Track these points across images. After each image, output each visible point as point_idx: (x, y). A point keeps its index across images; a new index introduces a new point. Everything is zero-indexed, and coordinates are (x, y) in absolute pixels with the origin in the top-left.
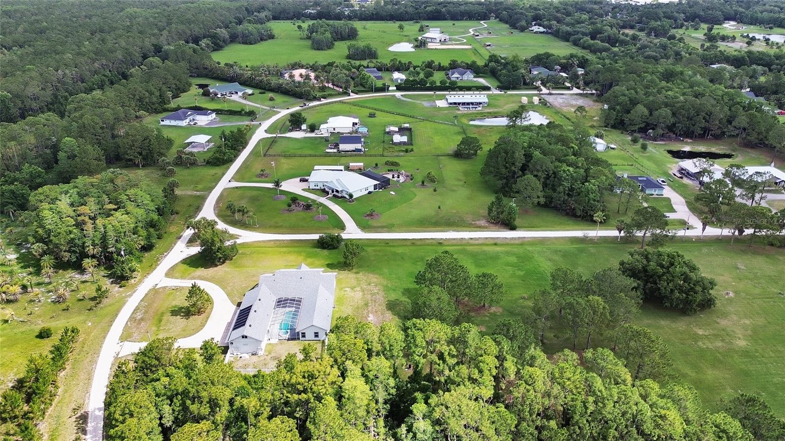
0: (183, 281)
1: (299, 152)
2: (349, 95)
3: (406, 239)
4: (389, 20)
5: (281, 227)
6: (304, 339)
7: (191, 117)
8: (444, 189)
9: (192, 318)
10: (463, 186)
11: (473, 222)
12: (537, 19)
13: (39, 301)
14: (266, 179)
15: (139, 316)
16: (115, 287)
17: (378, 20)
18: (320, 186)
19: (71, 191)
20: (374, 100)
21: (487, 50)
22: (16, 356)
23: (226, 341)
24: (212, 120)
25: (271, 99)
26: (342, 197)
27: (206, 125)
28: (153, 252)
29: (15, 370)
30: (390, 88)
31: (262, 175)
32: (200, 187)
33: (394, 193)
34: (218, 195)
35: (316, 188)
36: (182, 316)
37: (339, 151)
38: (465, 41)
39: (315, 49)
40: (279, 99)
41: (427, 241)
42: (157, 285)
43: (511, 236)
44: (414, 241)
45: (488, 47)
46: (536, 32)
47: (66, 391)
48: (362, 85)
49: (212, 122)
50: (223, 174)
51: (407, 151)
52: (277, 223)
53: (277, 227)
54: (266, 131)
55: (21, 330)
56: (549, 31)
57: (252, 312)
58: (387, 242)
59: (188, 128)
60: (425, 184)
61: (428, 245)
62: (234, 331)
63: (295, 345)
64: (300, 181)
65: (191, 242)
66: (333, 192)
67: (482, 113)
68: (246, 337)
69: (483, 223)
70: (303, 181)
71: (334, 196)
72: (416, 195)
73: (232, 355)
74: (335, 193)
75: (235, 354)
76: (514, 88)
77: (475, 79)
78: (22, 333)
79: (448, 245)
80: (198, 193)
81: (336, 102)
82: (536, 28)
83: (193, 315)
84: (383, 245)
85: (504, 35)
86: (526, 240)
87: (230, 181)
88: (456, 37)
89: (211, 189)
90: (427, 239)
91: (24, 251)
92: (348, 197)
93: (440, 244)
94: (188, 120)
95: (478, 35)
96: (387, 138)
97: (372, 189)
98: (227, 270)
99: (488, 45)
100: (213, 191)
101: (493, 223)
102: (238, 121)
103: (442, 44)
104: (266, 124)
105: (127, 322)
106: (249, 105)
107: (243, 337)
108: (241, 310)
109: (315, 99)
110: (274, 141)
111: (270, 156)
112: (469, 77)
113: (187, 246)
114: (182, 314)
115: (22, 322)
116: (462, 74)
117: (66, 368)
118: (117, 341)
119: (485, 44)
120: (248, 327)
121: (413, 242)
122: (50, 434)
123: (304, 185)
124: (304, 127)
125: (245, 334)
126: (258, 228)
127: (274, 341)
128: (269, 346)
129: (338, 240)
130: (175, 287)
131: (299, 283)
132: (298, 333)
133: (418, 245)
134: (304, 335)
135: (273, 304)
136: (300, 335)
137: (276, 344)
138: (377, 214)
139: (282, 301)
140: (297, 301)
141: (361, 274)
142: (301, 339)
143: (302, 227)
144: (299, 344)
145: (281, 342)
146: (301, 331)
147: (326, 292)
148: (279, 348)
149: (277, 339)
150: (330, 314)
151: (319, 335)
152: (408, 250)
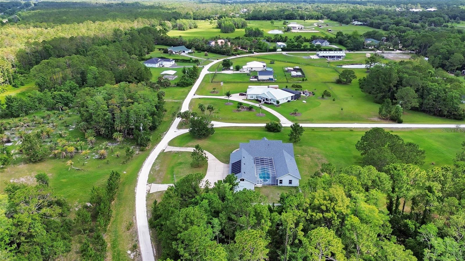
0: (182, 148)
1: (233, 81)
2: (253, 53)
3: (326, 127)
4: (263, 20)
5: (236, 119)
6: (281, 185)
7: (160, 63)
8: (339, 100)
10: (350, 99)
11: (369, 119)
12: (355, 18)
13: (87, 158)
14: (217, 94)
15: (157, 168)
16: (137, 150)
17: (256, 20)
18: (255, 97)
19: (103, 91)
20: (270, 55)
21: (330, 33)
22: (77, 191)
24: (173, 65)
25: (206, 55)
26: (270, 104)
27: (170, 67)
28: (156, 132)
29: (78, 199)
30: (278, 50)
31: (214, 92)
32: (176, 98)
33: (305, 102)
34: (189, 102)
35: (252, 98)
37: (259, 80)
38: (314, 29)
39: (223, 33)
40: (210, 55)
41: (342, 129)
42: (164, 150)
43: (402, 127)
44: (332, 129)
45: (330, 32)
46: (356, 25)
47: (117, 215)
48: (259, 48)
49: (173, 66)
50: (189, 91)
51: (303, 80)
52: (233, 117)
53: (233, 119)
54: (208, 70)
55: (78, 175)
56: (365, 24)
57: (242, 164)
58: (314, 129)
59: (159, 68)
60: (324, 97)
61: (343, 131)
63: (275, 189)
64: (240, 95)
65: (180, 127)
66: (264, 101)
67: (343, 62)
68: (243, 180)
69: (376, 119)
70: (242, 95)
71: (265, 103)
72: (320, 103)
74: (265, 101)
76: (357, 50)
77: (330, 46)
78: (79, 177)
79: (357, 132)
80: (176, 101)
81: (246, 56)
82: (356, 23)
84: (310, 130)
85: (337, 26)
86: (413, 129)
87: (194, 95)
88: (308, 27)
89: (184, 99)
90: (341, 128)
91: (71, 130)
92: (275, 103)
93: (351, 130)
94: (158, 64)
95: (321, 26)
96: (287, 74)
97: (290, 99)
99: (329, 31)
100: (185, 100)
101: (384, 119)
102: (188, 65)
103: (300, 30)
104: (207, 67)
105: (150, 172)
106: (194, 58)
107: (241, 180)
108: (232, 164)
109: (233, 55)
110: (215, 75)
111: (215, 82)
112: (326, 44)
113: (178, 129)
115: (78, 170)
116: (322, 43)
117: (114, 199)
118: (146, 183)
119: (328, 30)
120: (243, 173)
122: (112, 243)
123: (244, 97)
124: (231, 68)
125: (242, 178)
126: (221, 120)
127: (260, 185)
128: (257, 189)
129: (279, 127)
130: (177, 151)
131: (268, 148)
132: (277, 180)
133: (336, 131)
134: (281, 182)
135: (253, 161)
136: (279, 182)
137: (261, 187)
138: (299, 113)
139: (259, 159)
140: (269, 159)
141: (304, 147)
142: (279, 185)
143: (250, 120)
144: (278, 188)
145: (264, 186)
146: (279, 179)
147: (288, 155)
148: (264, 190)
149: (261, 184)
150: (297, 169)
151: (293, 182)
152: (330, 134)
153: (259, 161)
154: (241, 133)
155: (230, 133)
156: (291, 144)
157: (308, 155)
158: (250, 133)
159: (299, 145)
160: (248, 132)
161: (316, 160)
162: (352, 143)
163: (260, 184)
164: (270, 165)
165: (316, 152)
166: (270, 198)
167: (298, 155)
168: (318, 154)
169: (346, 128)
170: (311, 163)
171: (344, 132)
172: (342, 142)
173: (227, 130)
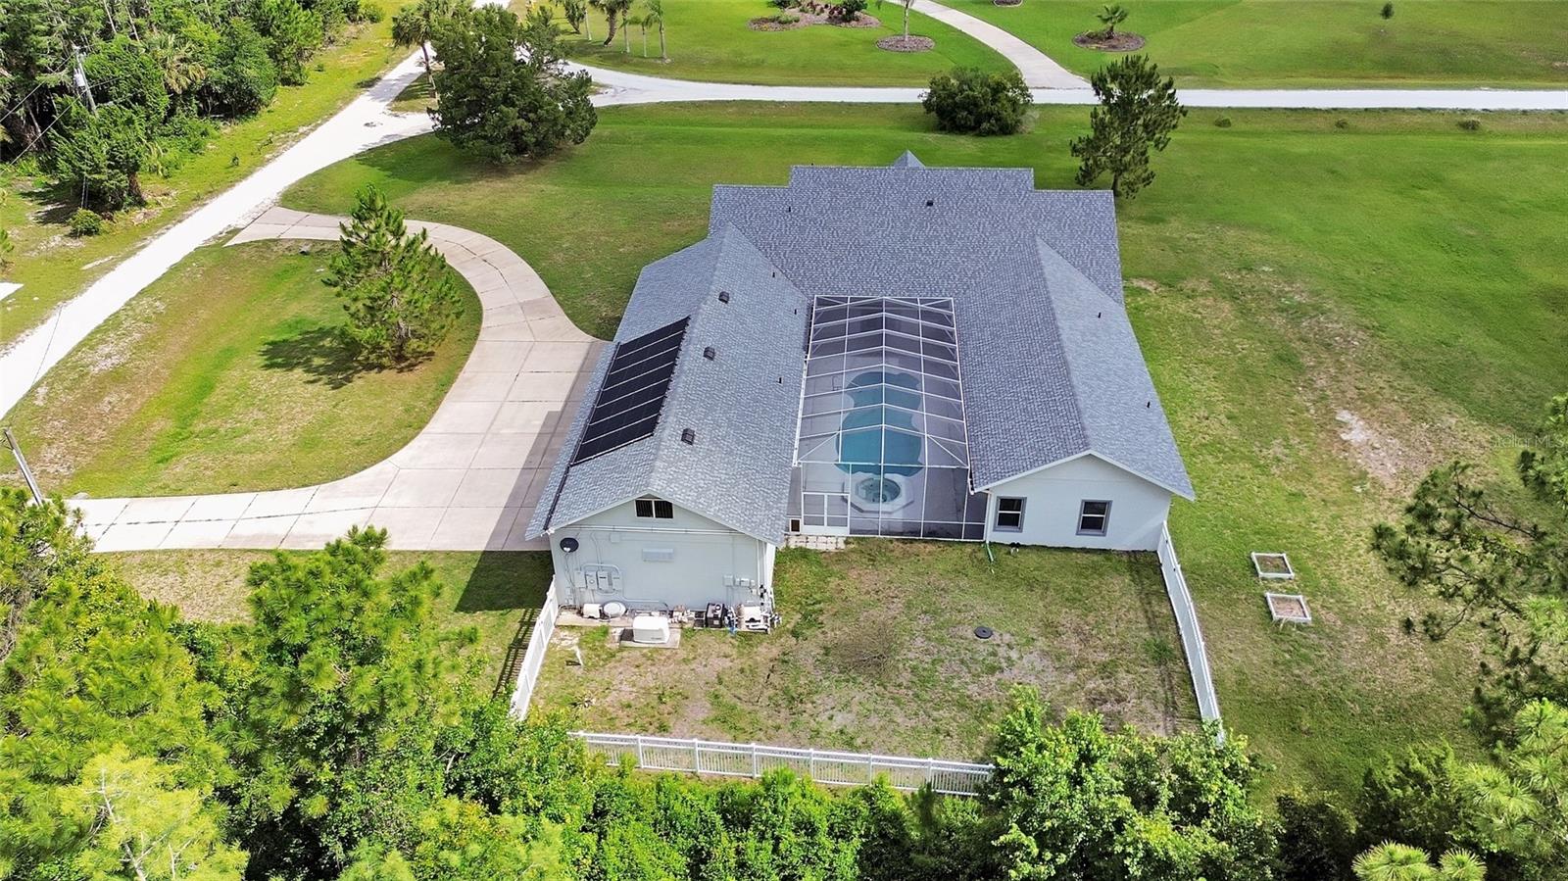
3: (1303, 109)
6: (1007, 536)
9: (363, 383)
15: (103, 361)
16: (54, 233)
23: (534, 531)
36: (316, 370)
41: (1405, 118)
42: (235, 231)
44: (1344, 117)
52: (741, 55)
53: (743, 66)
57: (690, 355)
61: (1415, 130)
62: (585, 467)
63: (959, 572)
65: (408, 97)
68: (665, 509)
73: (570, 617)
75: (591, 609)
83: (369, 367)
84: (1204, 127)
90: (1403, 110)
98: (550, 188)
105: (38, 385)
107: (643, 508)
108: (623, 349)
113: (395, 109)
114: (317, 361)
120: (677, 443)
121: (1341, 121)
125: (659, 488)
126: (672, 66)
127: (826, 537)
128: (800, 570)
129: (1014, 102)
130: (315, 242)
131: (921, 227)
132: (980, 501)
133: (1366, 133)
134: (1011, 512)
135: (798, 325)
136: (992, 512)
137: (839, 556)
138: (1128, 36)
139: (841, 313)
140: (926, 315)
141: (1173, 228)
142: (991, 535)
143: (841, 68)
144: (982, 565)
145: (866, 546)
146: (996, 490)
147: (1080, 279)
148: (859, 582)
149: (842, 523)
150: (1153, 395)
151: (1114, 519)
152: (1336, 145)
153: (840, 330)
154: (771, 141)
155: (700, 140)
156: (1102, 199)
157: (1213, 281)
158: (831, 140)
159: (1145, 212)
160: (816, 132)
161: (1279, 321)
162: (1503, 204)
163: (832, 523)
164: (929, 349)
165: (1265, 262)
166: (906, 677)
167: (1142, 284)
168: (1286, 273)
169: (1429, 111)
170: (1243, 345)
171: (1421, 139)
172: (1429, 194)
173: (691, 124)
